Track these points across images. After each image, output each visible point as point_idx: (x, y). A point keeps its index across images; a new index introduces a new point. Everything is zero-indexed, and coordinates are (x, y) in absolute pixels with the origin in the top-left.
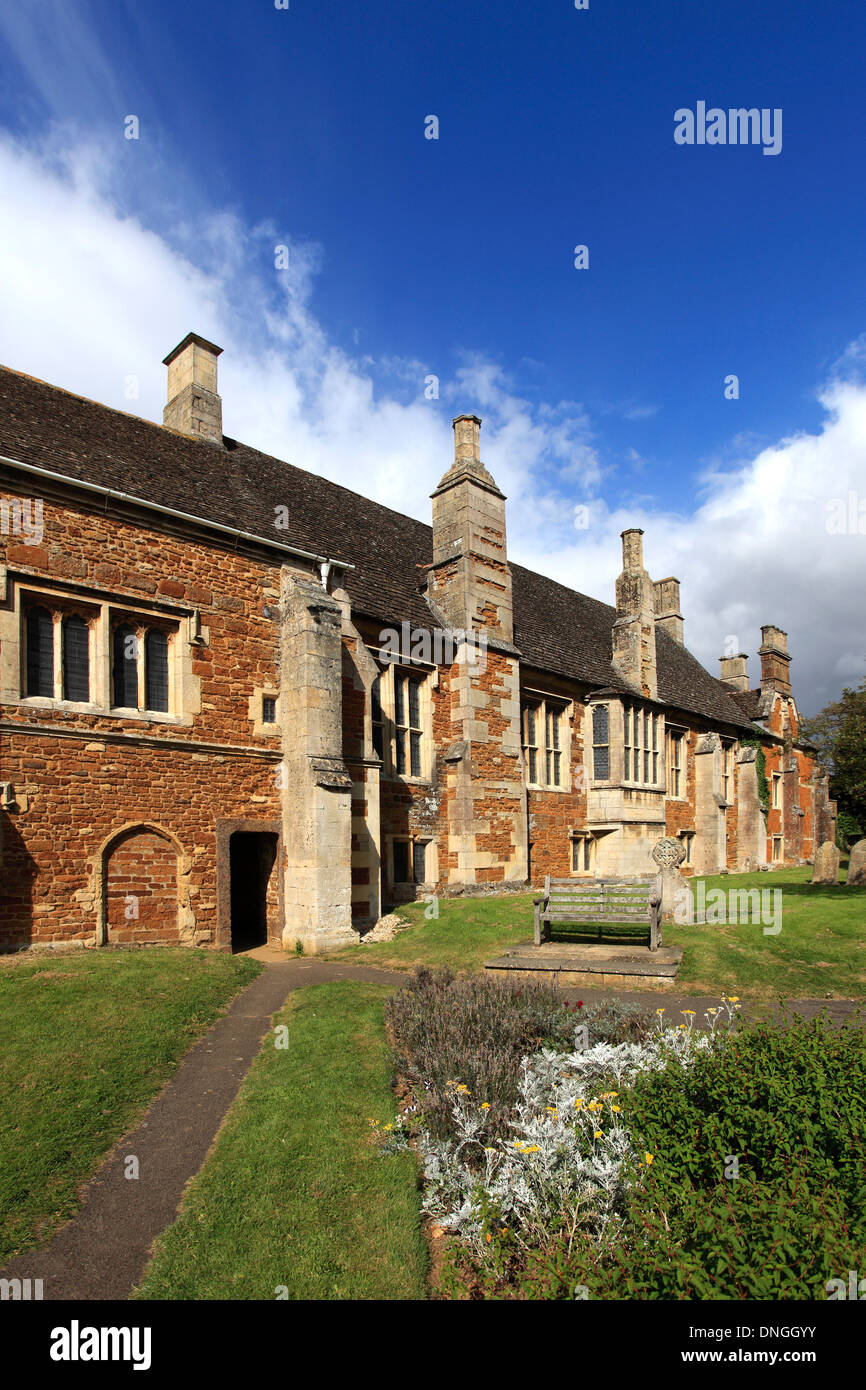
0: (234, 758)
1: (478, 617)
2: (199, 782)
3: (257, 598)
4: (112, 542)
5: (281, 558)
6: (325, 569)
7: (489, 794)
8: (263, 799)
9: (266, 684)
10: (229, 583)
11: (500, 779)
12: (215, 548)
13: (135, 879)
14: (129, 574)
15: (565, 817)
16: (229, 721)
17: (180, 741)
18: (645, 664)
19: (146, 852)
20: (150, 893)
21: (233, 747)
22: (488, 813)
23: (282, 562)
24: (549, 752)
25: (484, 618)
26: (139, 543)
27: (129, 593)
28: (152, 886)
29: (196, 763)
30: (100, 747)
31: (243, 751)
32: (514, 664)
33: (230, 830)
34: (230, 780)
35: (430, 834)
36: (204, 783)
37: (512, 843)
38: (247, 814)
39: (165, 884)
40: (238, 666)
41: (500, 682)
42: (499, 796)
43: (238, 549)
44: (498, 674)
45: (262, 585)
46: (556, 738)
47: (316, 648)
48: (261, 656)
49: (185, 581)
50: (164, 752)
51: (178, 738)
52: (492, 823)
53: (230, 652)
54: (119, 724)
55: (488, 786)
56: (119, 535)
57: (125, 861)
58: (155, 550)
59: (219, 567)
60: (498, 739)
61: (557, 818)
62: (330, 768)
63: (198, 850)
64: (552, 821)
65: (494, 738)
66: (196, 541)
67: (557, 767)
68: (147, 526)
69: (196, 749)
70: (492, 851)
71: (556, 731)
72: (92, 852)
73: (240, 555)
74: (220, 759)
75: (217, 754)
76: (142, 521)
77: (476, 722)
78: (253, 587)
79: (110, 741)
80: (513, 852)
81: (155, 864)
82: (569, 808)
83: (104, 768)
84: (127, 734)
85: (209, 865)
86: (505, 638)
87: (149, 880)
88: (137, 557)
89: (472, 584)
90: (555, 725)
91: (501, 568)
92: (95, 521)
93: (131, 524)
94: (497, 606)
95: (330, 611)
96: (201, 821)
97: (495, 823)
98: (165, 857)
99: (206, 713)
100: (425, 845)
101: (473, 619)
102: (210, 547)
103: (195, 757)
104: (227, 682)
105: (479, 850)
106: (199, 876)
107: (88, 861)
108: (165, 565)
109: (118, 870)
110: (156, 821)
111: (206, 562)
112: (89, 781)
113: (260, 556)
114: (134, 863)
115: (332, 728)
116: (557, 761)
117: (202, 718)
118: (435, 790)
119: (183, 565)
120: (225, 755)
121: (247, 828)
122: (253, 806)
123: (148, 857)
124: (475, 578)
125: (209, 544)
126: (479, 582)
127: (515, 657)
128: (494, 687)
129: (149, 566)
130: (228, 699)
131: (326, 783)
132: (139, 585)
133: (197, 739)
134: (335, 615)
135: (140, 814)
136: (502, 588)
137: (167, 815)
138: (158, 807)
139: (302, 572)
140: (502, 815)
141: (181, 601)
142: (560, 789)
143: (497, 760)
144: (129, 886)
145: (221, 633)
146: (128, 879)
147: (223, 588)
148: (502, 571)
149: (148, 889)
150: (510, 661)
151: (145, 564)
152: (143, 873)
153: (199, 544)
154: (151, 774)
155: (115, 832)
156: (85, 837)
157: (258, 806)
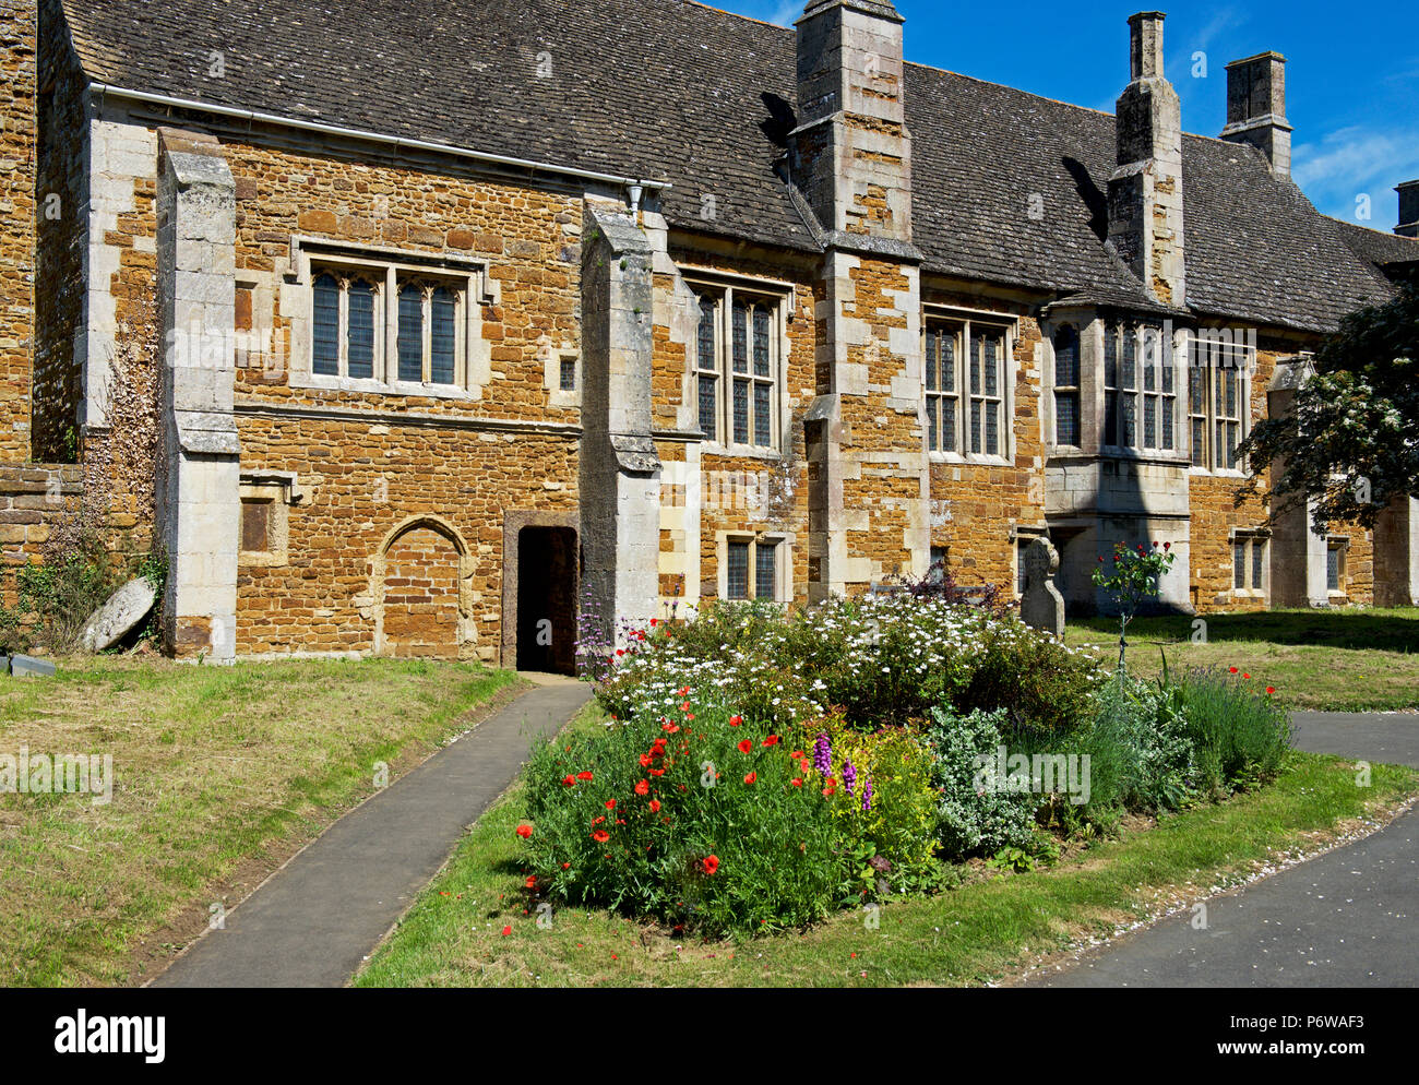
0: (525, 437)
1: (855, 209)
2: (486, 467)
3: (553, 239)
4: (399, 194)
5: (582, 186)
6: (636, 194)
7: (868, 471)
8: (556, 485)
9: (564, 344)
10: (522, 224)
11: (885, 448)
12: (509, 185)
13: (415, 583)
14: (415, 228)
15: (1002, 505)
16: (521, 392)
17: (466, 419)
18: (1160, 245)
19: (426, 550)
20: (428, 600)
21: (525, 423)
22: (868, 500)
23: (583, 190)
24: (976, 402)
25: (864, 210)
26: (426, 191)
27: (417, 252)
28: (432, 591)
29: (483, 444)
30: (384, 429)
31: (533, 427)
32: (913, 274)
33: (520, 525)
34: (520, 463)
35: (781, 530)
36: (491, 468)
37: (906, 546)
38: (538, 505)
39: (445, 589)
40: (532, 325)
41: (888, 304)
42: (885, 473)
43: (535, 182)
44: (886, 292)
45: (560, 222)
46: (990, 377)
47: (623, 301)
48: (559, 310)
49: (474, 228)
50: (448, 432)
51: (465, 415)
52: (872, 514)
53: (523, 307)
54: (403, 403)
55: (866, 459)
56: (405, 185)
57: (404, 562)
58: (443, 196)
59: (512, 206)
60: (886, 388)
61: (988, 507)
62: (635, 448)
63: (484, 548)
64: (980, 511)
65: (878, 388)
66: (487, 179)
67: (991, 425)
68: (435, 169)
69: (483, 427)
70: (872, 557)
71: (990, 367)
72: (373, 550)
73: (535, 189)
74: (510, 438)
75: (507, 433)
76: (430, 165)
77: (849, 365)
78: (550, 225)
79: (394, 422)
80: (909, 558)
81: (436, 565)
82: (1010, 490)
83: (388, 453)
84: (413, 413)
85: (494, 567)
86: (899, 236)
87: (427, 584)
88: (423, 208)
89: (847, 162)
90: (990, 357)
91: (894, 128)
92: (382, 172)
93: (418, 169)
94: (885, 189)
95: (637, 253)
96: (486, 514)
97: (878, 514)
98: (447, 557)
99: (496, 384)
100: (773, 547)
101: (848, 213)
102: (501, 184)
103: (484, 437)
104: (520, 345)
105: (851, 555)
106: (483, 581)
107: (369, 560)
108: (453, 213)
109: (398, 572)
110: (439, 513)
111: (497, 202)
112: (371, 469)
113: (559, 186)
114: (413, 564)
115: (639, 399)
116: (991, 415)
117: (490, 390)
118: (790, 466)
119: (472, 209)
120: (516, 433)
121: (539, 522)
122: (546, 494)
123: (428, 556)
124: (852, 153)
125: (501, 181)
126: (859, 156)
127: (913, 262)
128: (880, 311)
129: (437, 216)
130: (519, 365)
131: (631, 467)
132: (426, 240)
133: (484, 414)
134: (646, 257)
135: (421, 506)
136: (896, 160)
137: (451, 506)
138: (439, 497)
139: (607, 199)
140: (889, 503)
141: (469, 252)
142: (997, 459)
143: (882, 420)
144: (408, 591)
145: (513, 286)
146: (406, 582)
147: (515, 231)
148: (894, 134)
149: (427, 594)
150: (905, 270)
151: (432, 214)
152: (423, 576)
153: (490, 182)
154: (433, 458)
155: (397, 527)
156: (366, 533)
157: (552, 494)
